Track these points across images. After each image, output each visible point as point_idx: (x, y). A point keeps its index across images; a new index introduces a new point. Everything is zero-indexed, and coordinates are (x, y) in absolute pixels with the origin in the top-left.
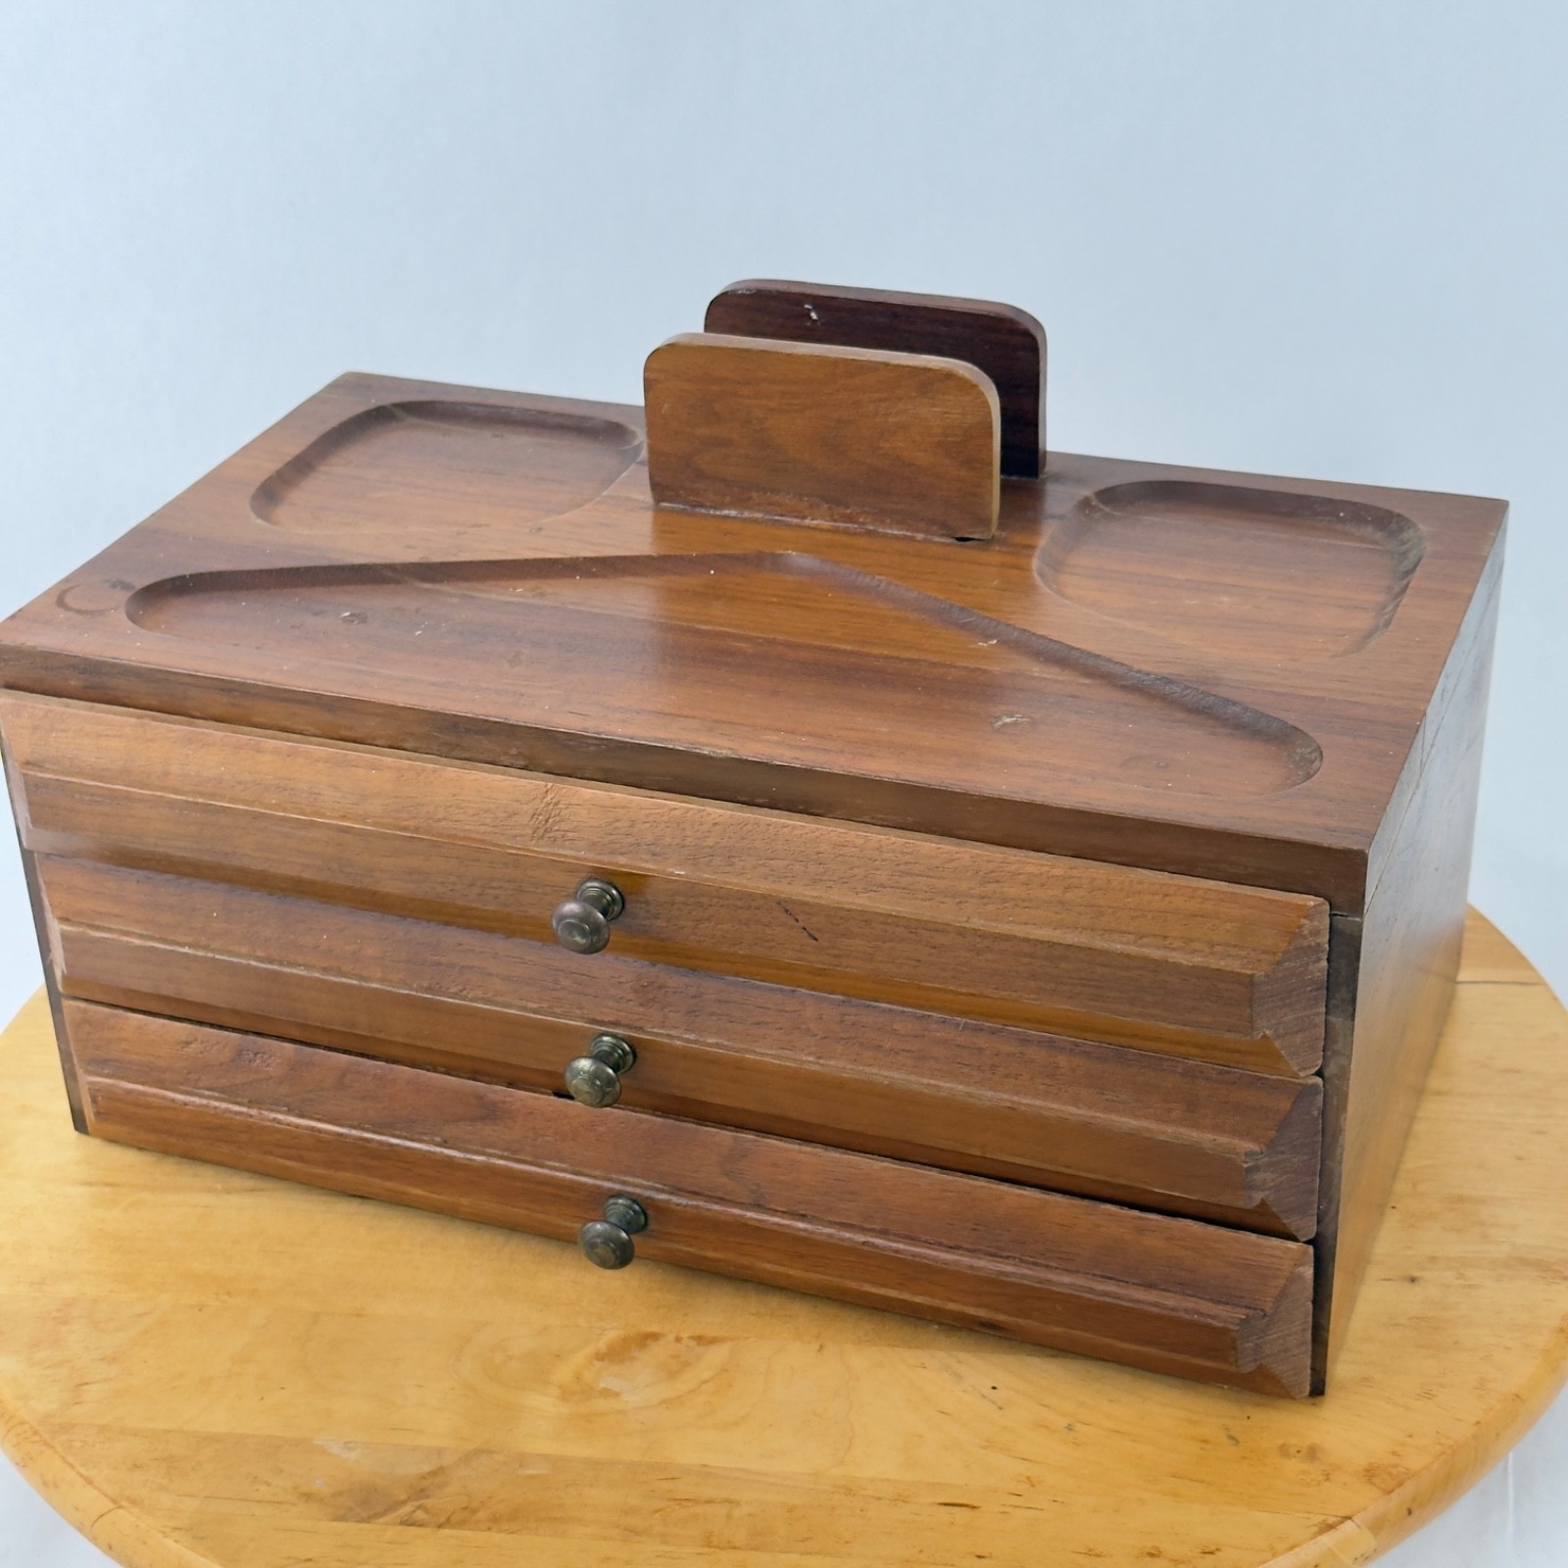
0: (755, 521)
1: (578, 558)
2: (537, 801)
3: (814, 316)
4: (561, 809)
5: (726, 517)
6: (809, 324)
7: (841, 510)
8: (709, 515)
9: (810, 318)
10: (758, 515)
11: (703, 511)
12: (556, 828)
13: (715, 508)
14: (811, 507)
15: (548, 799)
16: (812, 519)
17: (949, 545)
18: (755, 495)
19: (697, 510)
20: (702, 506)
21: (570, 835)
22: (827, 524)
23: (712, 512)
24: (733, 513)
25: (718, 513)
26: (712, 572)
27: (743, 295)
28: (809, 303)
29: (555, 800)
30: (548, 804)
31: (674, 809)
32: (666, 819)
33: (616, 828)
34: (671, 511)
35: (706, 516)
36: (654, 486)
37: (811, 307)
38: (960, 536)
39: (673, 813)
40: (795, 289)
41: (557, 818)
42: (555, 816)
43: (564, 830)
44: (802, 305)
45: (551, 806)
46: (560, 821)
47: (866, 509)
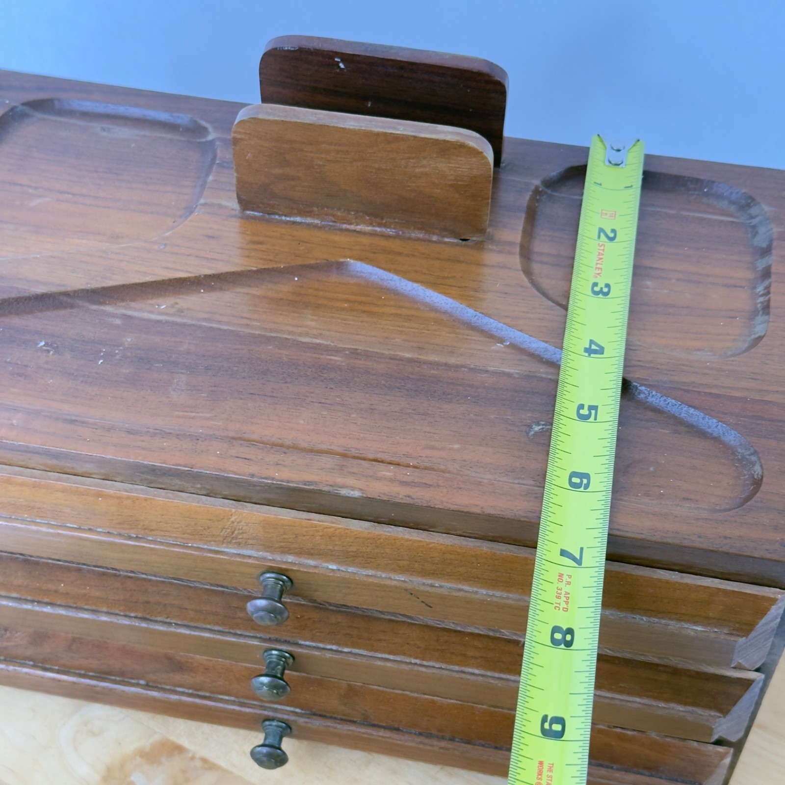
0: (316, 226)
3: (342, 66)
4: (242, 525)
5: (294, 223)
6: (338, 71)
7: (378, 220)
8: (282, 220)
9: (339, 67)
10: (317, 221)
11: (277, 217)
13: (286, 216)
14: (356, 218)
16: (357, 225)
17: (457, 245)
18: (314, 207)
19: (273, 217)
20: (275, 213)
21: (251, 541)
22: (368, 229)
23: (283, 218)
24: (298, 219)
25: (288, 219)
26: (296, 279)
27: (288, 51)
28: (338, 58)
29: (238, 520)
30: (233, 522)
31: (327, 528)
32: (321, 534)
33: (284, 538)
34: (254, 218)
35: (280, 222)
36: (240, 201)
37: (339, 60)
38: (462, 238)
39: (325, 530)
40: (327, 47)
41: (241, 531)
42: (239, 529)
43: (246, 539)
44: (334, 60)
45: (236, 524)
46: (242, 533)
47: (397, 220)
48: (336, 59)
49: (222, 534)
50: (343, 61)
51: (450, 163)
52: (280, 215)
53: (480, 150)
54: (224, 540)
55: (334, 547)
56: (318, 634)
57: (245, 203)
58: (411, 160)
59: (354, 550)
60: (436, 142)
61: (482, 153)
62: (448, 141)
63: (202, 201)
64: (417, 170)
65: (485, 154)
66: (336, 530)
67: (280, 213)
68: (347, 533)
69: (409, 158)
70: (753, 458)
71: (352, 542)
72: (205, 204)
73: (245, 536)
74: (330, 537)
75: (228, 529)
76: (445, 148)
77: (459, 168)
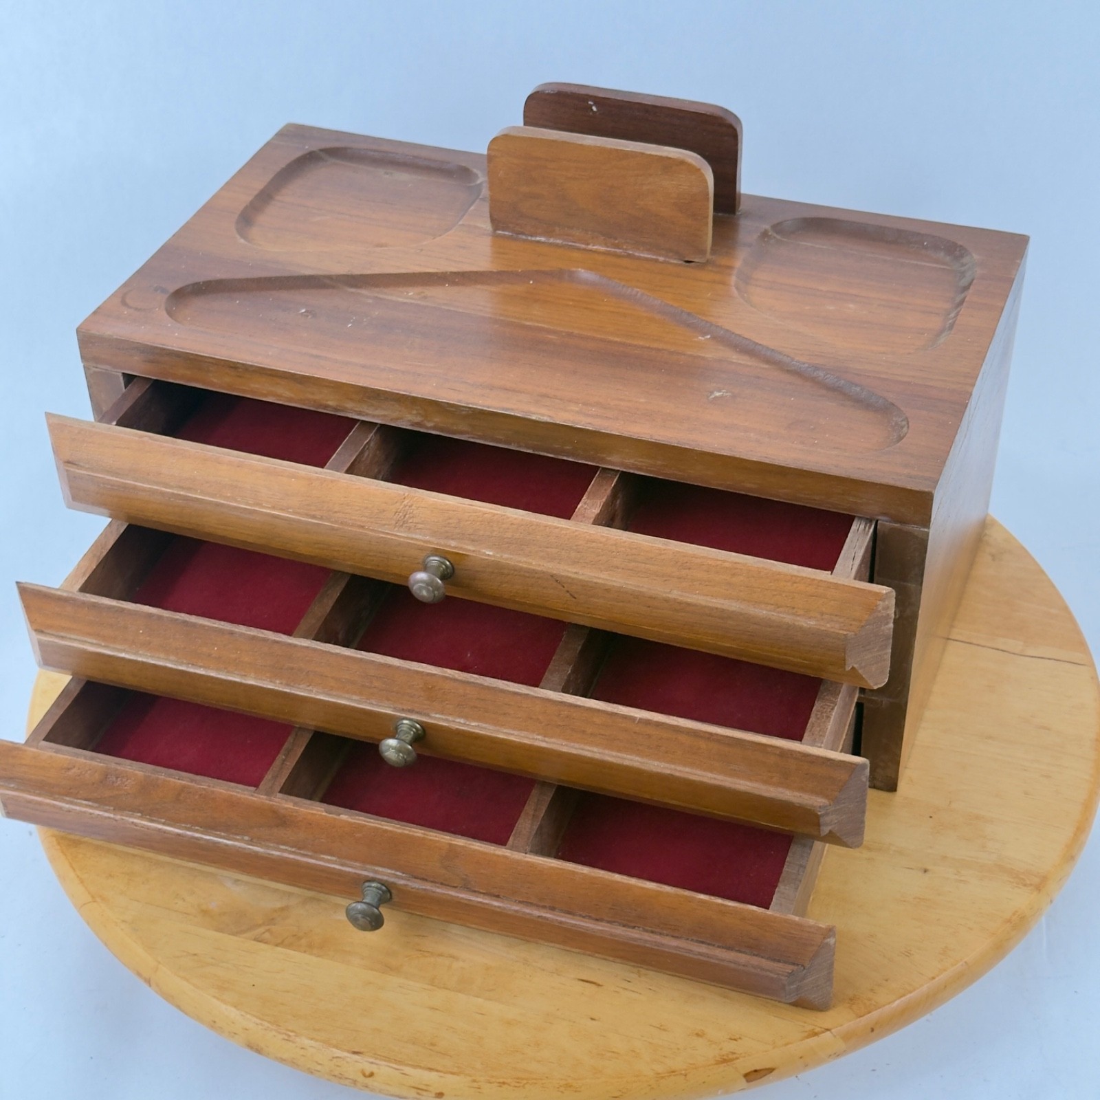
0: (557, 245)
1: (446, 272)
2: (398, 504)
3: (594, 109)
4: (413, 509)
5: (538, 242)
6: (591, 114)
7: (612, 240)
8: (528, 240)
9: (592, 110)
10: (559, 241)
11: (524, 237)
12: (411, 521)
13: (532, 236)
14: (593, 238)
15: (405, 503)
16: (594, 246)
17: (680, 265)
18: (557, 229)
19: (520, 236)
20: (523, 233)
21: (420, 526)
22: (602, 249)
23: (529, 238)
24: (543, 239)
25: (533, 239)
26: (531, 282)
27: (548, 94)
28: (591, 100)
29: (409, 502)
30: (405, 506)
32: (480, 519)
34: (503, 237)
35: (525, 241)
36: (493, 220)
37: (592, 103)
38: (686, 259)
40: (583, 92)
41: (412, 515)
42: (410, 513)
43: (417, 523)
44: (587, 102)
45: (407, 508)
46: (414, 517)
47: (628, 241)
48: (590, 103)
49: (395, 517)
50: (596, 104)
51: (673, 180)
52: (527, 235)
53: (698, 167)
55: (492, 533)
57: (496, 222)
58: (639, 178)
60: (661, 159)
61: (699, 170)
62: (670, 158)
63: (461, 223)
64: (645, 188)
65: (703, 171)
67: (527, 233)
68: (503, 519)
69: (637, 175)
70: (904, 423)
71: (509, 529)
72: (463, 225)
73: (416, 521)
75: (400, 512)
76: (668, 165)
77: (680, 185)
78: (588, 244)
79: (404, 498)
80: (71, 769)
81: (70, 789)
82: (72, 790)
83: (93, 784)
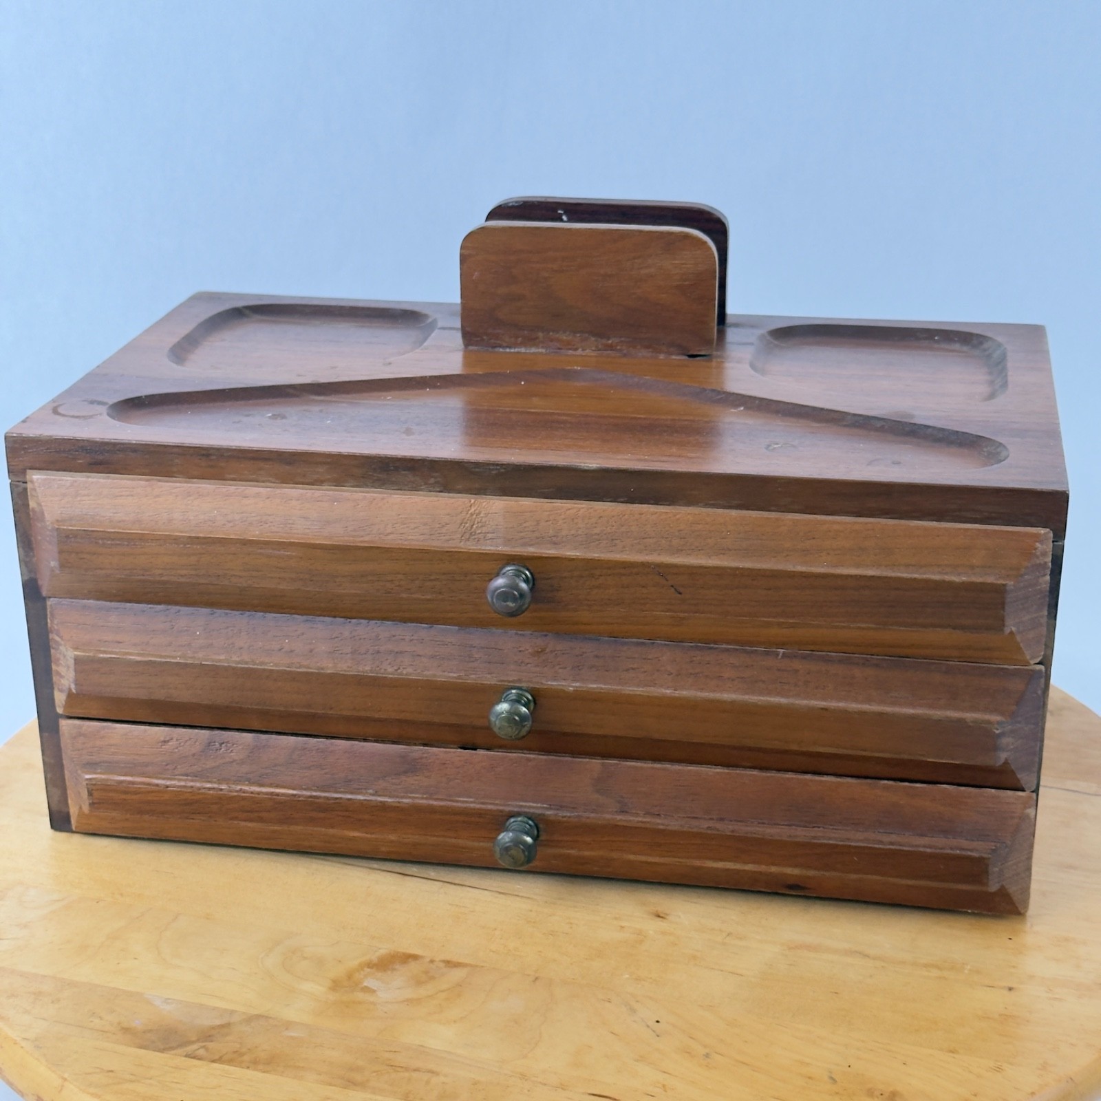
0: (539, 355)
1: (426, 377)
2: (464, 514)
3: (563, 219)
4: (482, 517)
5: (518, 353)
7: (604, 341)
8: (505, 351)
10: (542, 350)
11: (501, 350)
12: (479, 531)
13: (510, 347)
14: (582, 341)
15: (473, 510)
16: (583, 350)
17: (684, 361)
19: (497, 350)
20: (500, 346)
21: (490, 536)
23: (508, 350)
24: (523, 350)
25: (512, 350)
26: (523, 383)
27: (513, 206)
28: (562, 209)
29: (477, 511)
30: (472, 515)
31: (569, 509)
32: (563, 517)
33: (525, 527)
34: (477, 351)
35: (503, 354)
36: (465, 334)
37: (562, 212)
38: (691, 353)
39: (568, 512)
40: (551, 200)
41: (480, 525)
42: (478, 523)
43: (485, 533)
44: (557, 212)
45: (474, 516)
46: (482, 526)
47: (623, 339)
48: (560, 212)
49: (460, 530)
50: (565, 213)
51: (675, 259)
52: (504, 347)
53: (705, 240)
54: (462, 536)
55: (577, 531)
56: (560, 671)
57: (468, 337)
58: (636, 261)
59: (598, 532)
64: (643, 272)
66: (579, 511)
67: (504, 344)
68: (590, 513)
69: (634, 258)
71: (596, 523)
73: (484, 530)
74: (573, 519)
75: (466, 523)
77: (684, 264)
78: (576, 349)
79: (471, 506)
80: (168, 741)
81: (167, 765)
82: (168, 767)
83: (194, 755)
